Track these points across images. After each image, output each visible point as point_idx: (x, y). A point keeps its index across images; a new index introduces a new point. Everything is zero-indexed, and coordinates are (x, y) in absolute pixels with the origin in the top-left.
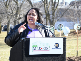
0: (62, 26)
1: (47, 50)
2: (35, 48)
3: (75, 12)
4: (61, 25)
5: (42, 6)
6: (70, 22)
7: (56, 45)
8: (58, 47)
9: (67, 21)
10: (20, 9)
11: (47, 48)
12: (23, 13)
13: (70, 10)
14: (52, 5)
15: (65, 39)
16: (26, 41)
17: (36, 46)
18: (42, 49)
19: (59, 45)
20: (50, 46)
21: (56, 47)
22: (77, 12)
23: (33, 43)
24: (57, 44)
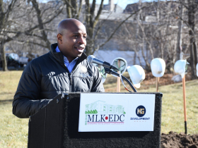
0: (122, 63)
1: (119, 121)
2: (91, 116)
3: (138, 30)
4: (120, 60)
5: (61, 12)
6: (126, 52)
7: (138, 111)
8: (143, 115)
9: (119, 50)
10: (8, 17)
11: (119, 118)
12: (12, 27)
13: (128, 25)
14: (87, 11)
15: (158, 97)
16: (72, 99)
17: (95, 112)
18: (107, 118)
19: (145, 110)
20: (125, 113)
21: (140, 115)
22: (143, 30)
23: (87, 106)
24: (141, 107)
